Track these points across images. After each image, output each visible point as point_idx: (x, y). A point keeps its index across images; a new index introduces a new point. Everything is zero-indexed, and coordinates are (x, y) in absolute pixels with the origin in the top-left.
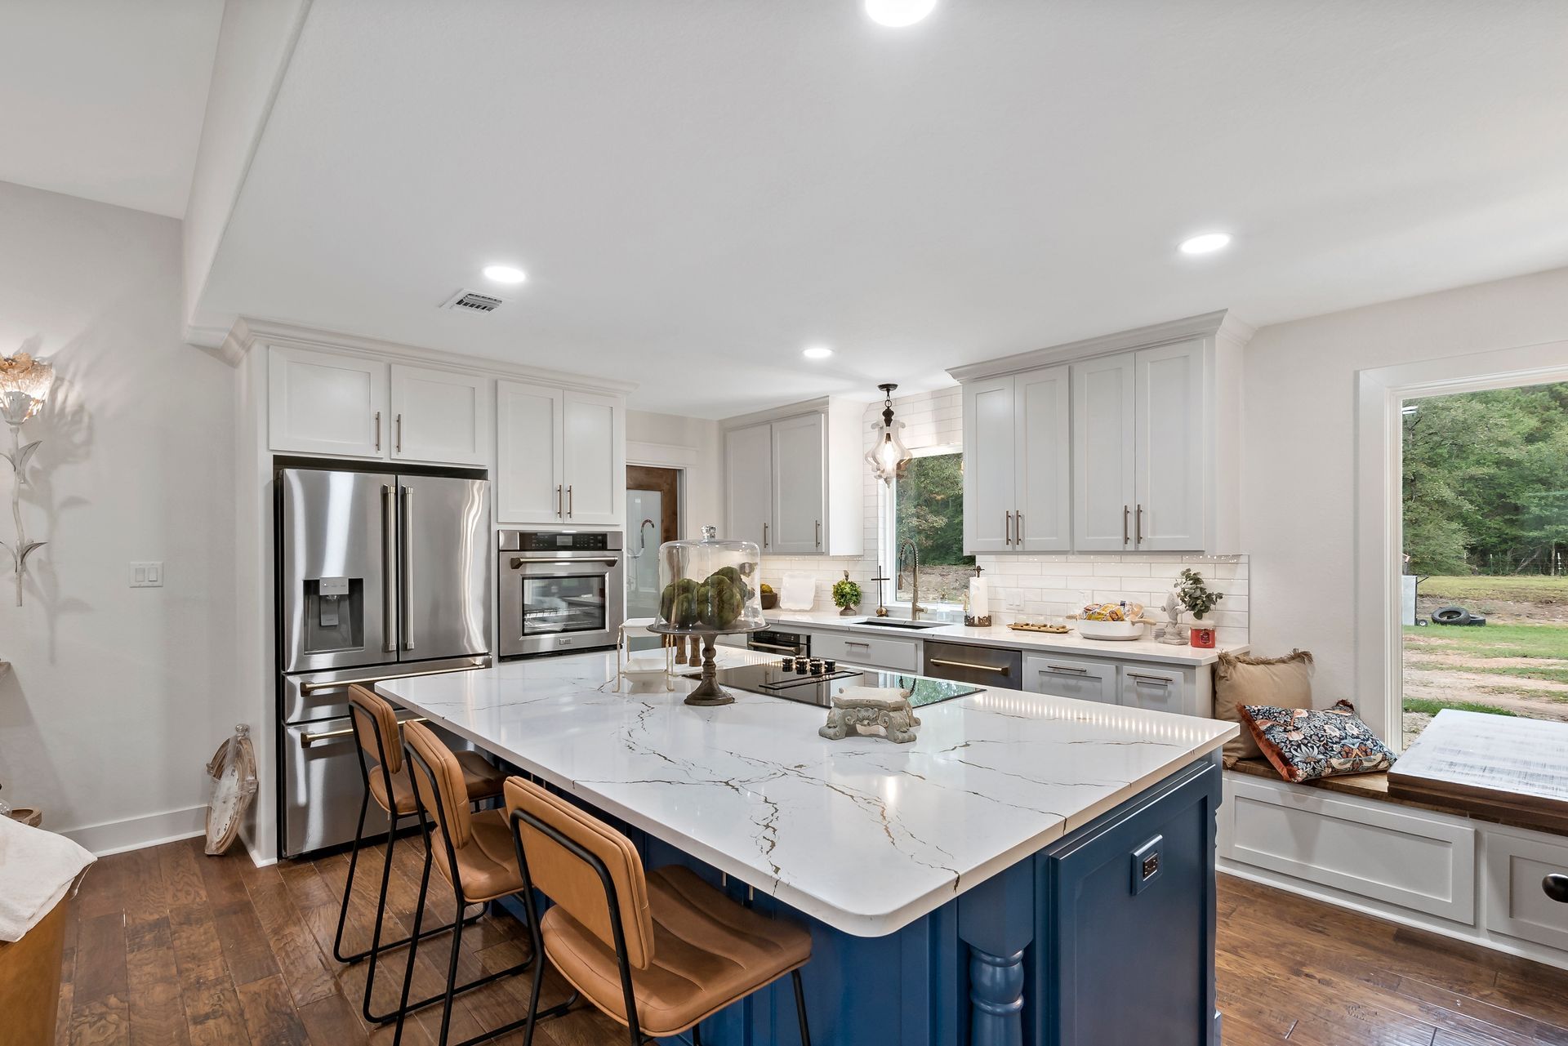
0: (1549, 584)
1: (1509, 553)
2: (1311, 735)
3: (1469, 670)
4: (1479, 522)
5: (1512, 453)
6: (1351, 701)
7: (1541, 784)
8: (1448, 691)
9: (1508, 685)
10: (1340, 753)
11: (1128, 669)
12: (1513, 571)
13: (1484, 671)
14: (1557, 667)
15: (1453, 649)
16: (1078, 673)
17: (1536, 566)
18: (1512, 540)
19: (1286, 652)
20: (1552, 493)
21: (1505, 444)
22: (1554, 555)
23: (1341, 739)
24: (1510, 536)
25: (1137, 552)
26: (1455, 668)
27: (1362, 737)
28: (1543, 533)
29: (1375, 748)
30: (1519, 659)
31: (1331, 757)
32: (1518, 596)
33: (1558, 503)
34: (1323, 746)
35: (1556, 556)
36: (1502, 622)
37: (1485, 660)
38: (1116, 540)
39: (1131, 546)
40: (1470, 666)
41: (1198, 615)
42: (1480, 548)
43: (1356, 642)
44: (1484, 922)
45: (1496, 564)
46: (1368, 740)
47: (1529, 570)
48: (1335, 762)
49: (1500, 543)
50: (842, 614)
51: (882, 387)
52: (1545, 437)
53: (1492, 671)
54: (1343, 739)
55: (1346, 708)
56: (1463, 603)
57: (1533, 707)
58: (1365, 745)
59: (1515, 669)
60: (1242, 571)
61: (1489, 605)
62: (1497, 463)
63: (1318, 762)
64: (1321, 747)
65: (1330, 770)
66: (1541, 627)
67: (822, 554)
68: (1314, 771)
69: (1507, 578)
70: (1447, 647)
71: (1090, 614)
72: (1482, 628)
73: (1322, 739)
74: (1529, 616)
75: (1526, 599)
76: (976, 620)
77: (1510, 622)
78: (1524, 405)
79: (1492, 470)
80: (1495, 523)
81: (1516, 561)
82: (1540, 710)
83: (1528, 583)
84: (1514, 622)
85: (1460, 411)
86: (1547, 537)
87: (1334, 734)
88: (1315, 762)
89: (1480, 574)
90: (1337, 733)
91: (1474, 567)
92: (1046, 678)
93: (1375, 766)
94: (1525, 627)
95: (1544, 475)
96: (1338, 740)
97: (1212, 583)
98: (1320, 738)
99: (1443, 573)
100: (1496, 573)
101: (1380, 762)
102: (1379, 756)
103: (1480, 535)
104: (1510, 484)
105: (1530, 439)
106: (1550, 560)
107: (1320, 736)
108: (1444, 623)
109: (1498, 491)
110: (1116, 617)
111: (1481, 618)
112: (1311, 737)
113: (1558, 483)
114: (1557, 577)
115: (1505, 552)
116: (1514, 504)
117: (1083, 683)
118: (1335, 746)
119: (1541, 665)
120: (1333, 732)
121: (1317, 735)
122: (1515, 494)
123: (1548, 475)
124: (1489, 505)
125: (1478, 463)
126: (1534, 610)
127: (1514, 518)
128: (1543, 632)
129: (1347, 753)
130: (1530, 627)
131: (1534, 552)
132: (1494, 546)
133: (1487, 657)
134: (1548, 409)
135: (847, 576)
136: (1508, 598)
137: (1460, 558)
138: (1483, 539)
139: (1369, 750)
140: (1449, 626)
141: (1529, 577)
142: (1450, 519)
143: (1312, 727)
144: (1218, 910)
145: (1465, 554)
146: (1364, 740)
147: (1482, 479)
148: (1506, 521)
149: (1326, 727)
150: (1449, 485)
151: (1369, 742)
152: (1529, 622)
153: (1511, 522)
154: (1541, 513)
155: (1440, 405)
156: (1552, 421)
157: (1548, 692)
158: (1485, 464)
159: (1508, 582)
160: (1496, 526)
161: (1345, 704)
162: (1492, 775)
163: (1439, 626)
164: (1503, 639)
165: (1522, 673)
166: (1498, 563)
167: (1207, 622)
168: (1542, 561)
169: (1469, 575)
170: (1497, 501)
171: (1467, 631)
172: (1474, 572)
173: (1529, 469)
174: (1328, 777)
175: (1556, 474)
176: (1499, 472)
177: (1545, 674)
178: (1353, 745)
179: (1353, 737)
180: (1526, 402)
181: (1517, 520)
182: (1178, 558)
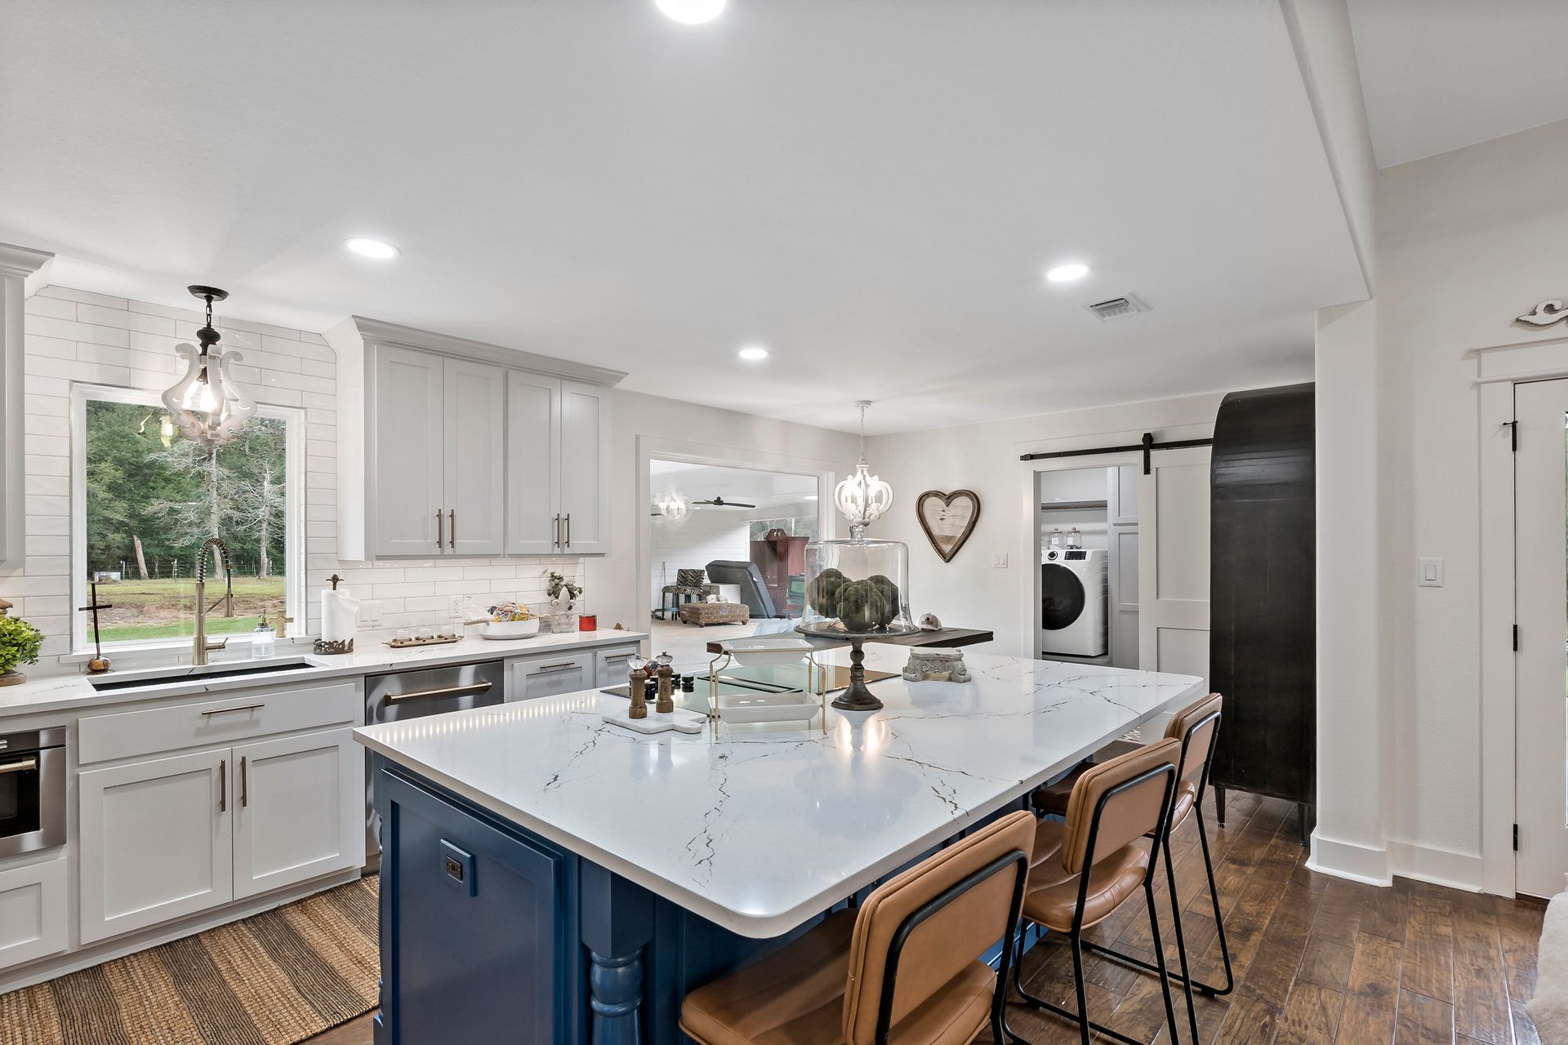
11: (603, 653)
16: (562, 668)
51: (196, 289)
92: (532, 681)
117: (565, 676)
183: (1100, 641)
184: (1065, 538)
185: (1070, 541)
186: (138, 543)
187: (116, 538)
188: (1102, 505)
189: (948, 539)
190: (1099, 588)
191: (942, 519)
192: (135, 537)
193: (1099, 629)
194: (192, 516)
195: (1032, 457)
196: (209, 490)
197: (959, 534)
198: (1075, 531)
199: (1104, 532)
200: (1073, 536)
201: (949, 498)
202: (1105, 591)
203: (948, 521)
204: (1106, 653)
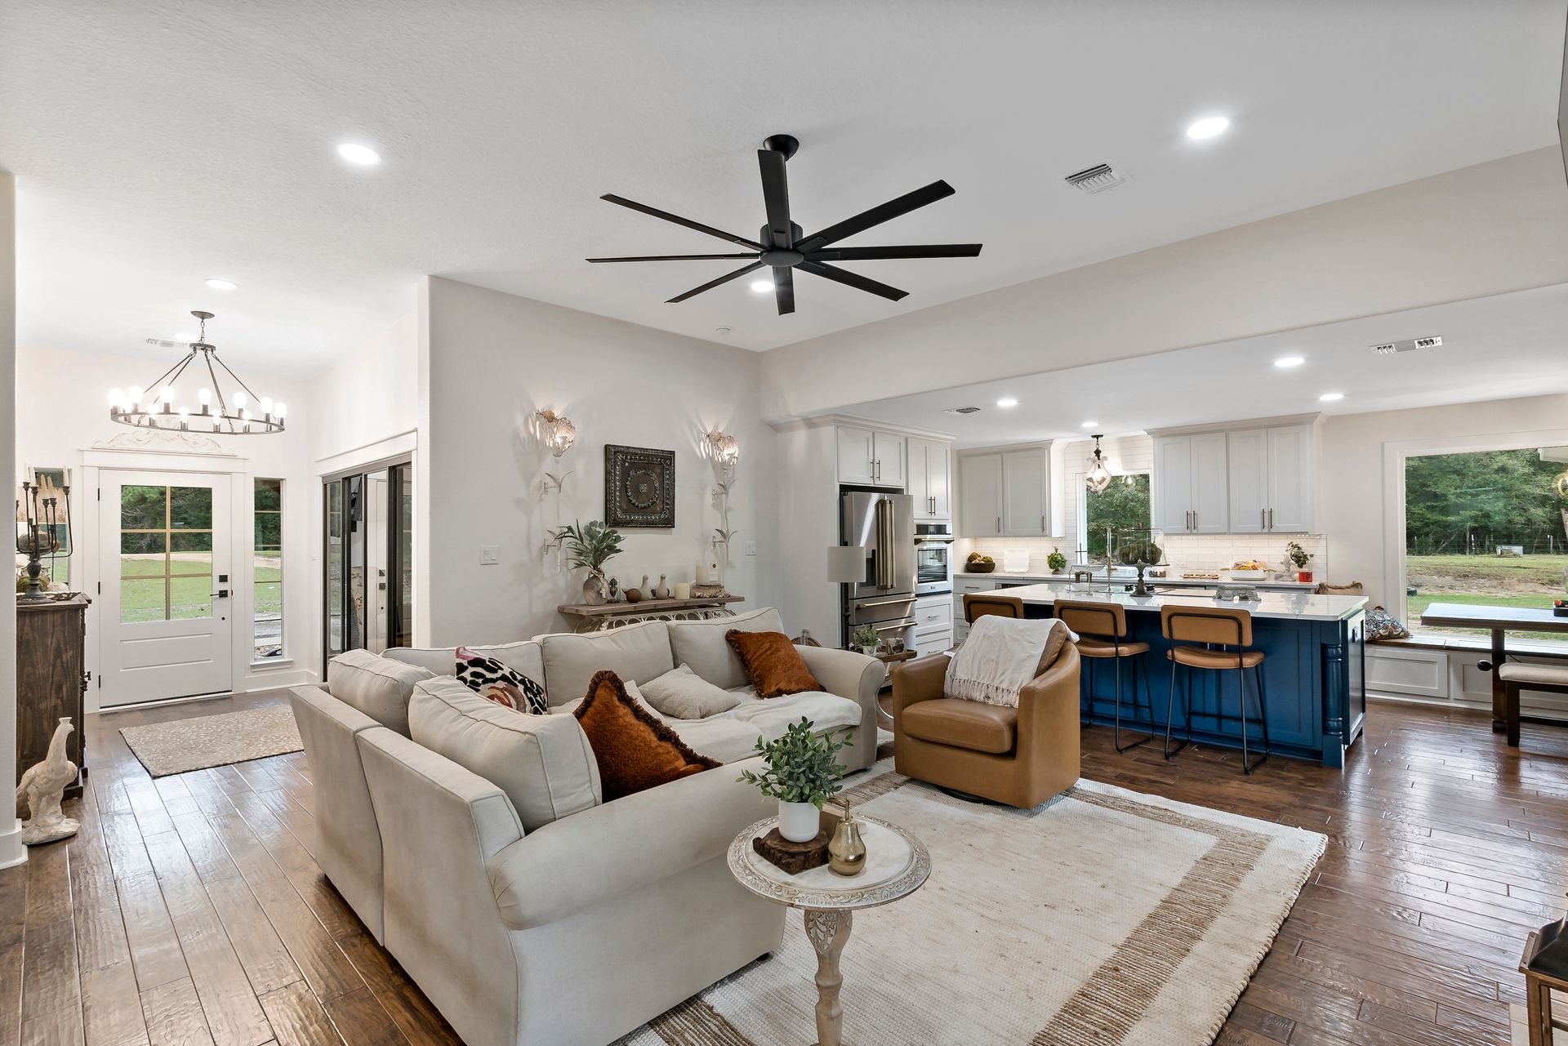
0: (1465, 561)
1: (1431, 536)
6: (1383, 607)
12: (1434, 551)
17: (1454, 546)
19: (1350, 583)
22: (1468, 537)
24: (1431, 521)
25: (1269, 533)
27: (1392, 621)
28: (1459, 517)
29: (1399, 626)
32: (1440, 572)
33: (1471, 491)
35: (1470, 537)
36: (1429, 593)
38: (1258, 526)
39: (1266, 530)
41: (1300, 566)
43: (1385, 578)
44: (1452, 697)
45: (1421, 544)
47: (1448, 551)
48: (1381, 631)
49: (1423, 527)
50: (1053, 573)
54: (1384, 621)
58: (1394, 624)
60: (1323, 543)
61: (1418, 579)
65: (1380, 635)
66: (1461, 596)
67: (1046, 536)
69: (1430, 556)
71: (1238, 567)
72: (1415, 598)
74: (1451, 587)
75: (1448, 574)
76: (1158, 573)
77: (1436, 592)
80: (1419, 508)
81: (1437, 543)
83: (1448, 561)
84: (1439, 592)
86: (1462, 521)
90: (1380, 619)
93: (1400, 633)
94: (1448, 596)
95: (1459, 467)
96: (1381, 622)
97: (1307, 550)
100: (1421, 552)
102: (1400, 629)
104: (1431, 475)
106: (1465, 542)
107: (1372, 620)
109: (1421, 481)
110: (1254, 568)
111: (1413, 589)
113: (1471, 474)
114: (1471, 556)
115: (1427, 535)
116: (1435, 493)
118: (1380, 624)
122: (1435, 484)
123: (1462, 467)
126: (1454, 583)
127: (1434, 504)
128: (1463, 600)
129: (1386, 628)
130: (1452, 597)
131: (1451, 534)
132: (1418, 529)
135: (1056, 550)
136: (1433, 573)
139: (1396, 627)
141: (1448, 556)
143: (1368, 616)
144: (1351, 685)
148: (1428, 508)
149: (1374, 616)
152: (1451, 592)
153: (1431, 508)
154: (1457, 501)
159: (1431, 560)
160: (1419, 512)
161: (1380, 608)
166: (1425, 545)
167: (1305, 569)
168: (1459, 542)
170: (1420, 490)
173: (1446, 462)
178: (1388, 624)
179: (1388, 621)
181: (1436, 507)
182: (1286, 536)
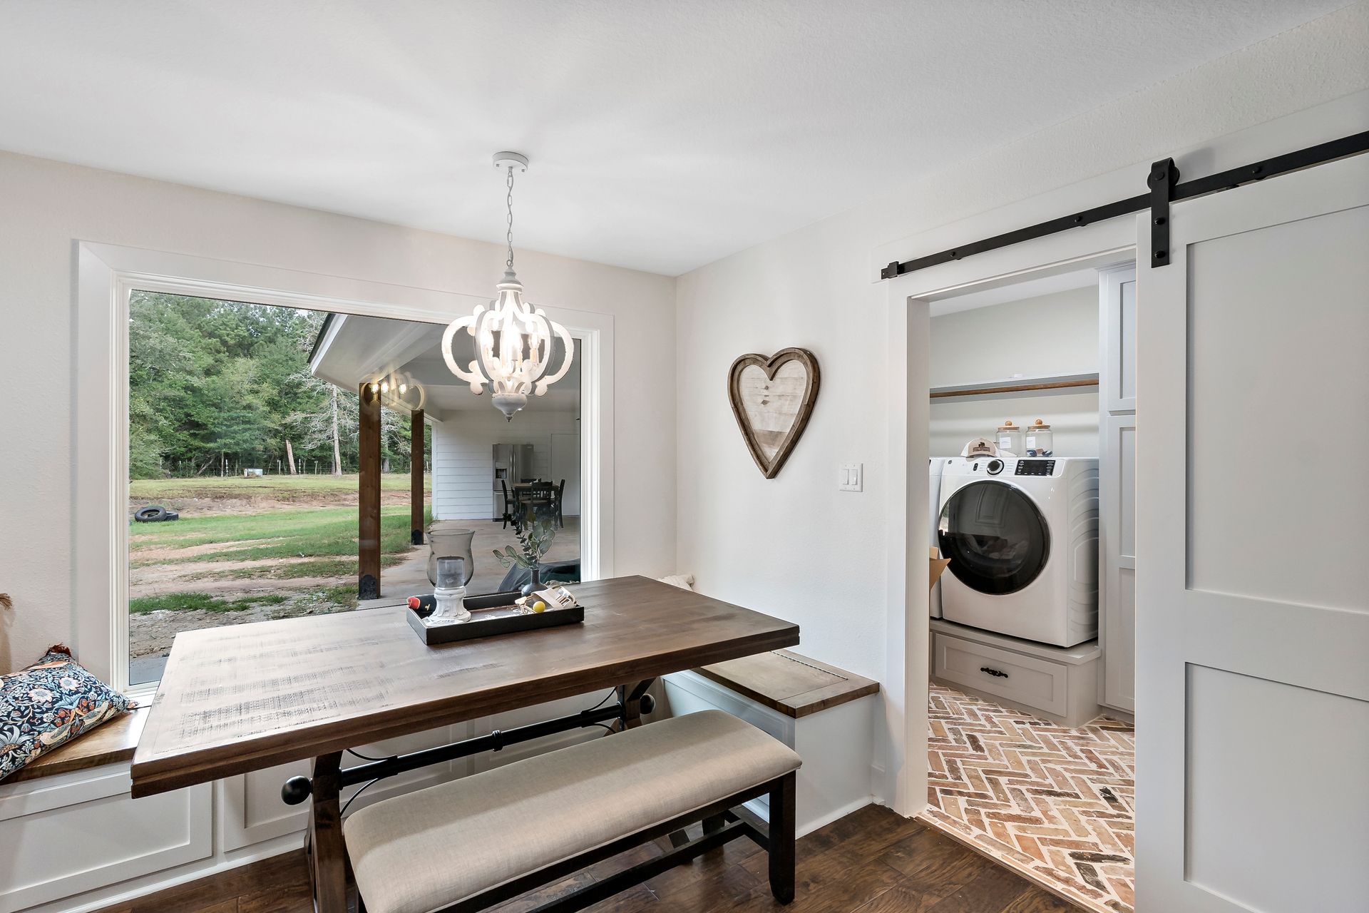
0: (220, 483)
1: (193, 460)
2: (9, 713)
3: (171, 562)
4: (172, 435)
5: (196, 382)
6: (66, 645)
7: (296, 708)
8: (156, 586)
9: (204, 571)
10: (52, 722)
12: (196, 474)
13: (183, 561)
14: (235, 549)
15: (156, 543)
17: (212, 470)
18: (195, 450)
20: (222, 414)
21: (190, 373)
22: (223, 462)
23: (53, 703)
24: (194, 447)
26: (160, 562)
27: (83, 690)
28: (216, 444)
29: (99, 698)
30: (207, 546)
31: (40, 733)
32: (201, 494)
33: (226, 423)
34: (28, 721)
35: (225, 462)
36: (191, 516)
37: (182, 550)
40: (171, 558)
42: (172, 456)
44: (221, 847)
46: (90, 690)
47: (207, 473)
48: (45, 738)
49: (187, 452)
52: (218, 373)
53: (189, 560)
54: (57, 701)
55: (59, 655)
56: (160, 502)
57: (223, 586)
58: (87, 698)
59: (206, 555)
61: (180, 503)
62: (185, 388)
63: (20, 748)
64: (26, 725)
65: (39, 750)
66: (217, 517)
68: (13, 763)
69: (192, 479)
70: (150, 543)
72: (176, 522)
73: (27, 712)
74: (210, 508)
75: (206, 496)
77: (196, 515)
78: (204, 346)
79: (182, 393)
80: (184, 435)
81: (198, 466)
82: (228, 588)
83: (206, 483)
84: (199, 514)
85: (158, 341)
86: (219, 448)
87: (43, 700)
88: (15, 751)
89: (172, 477)
90: (49, 696)
91: (168, 471)
93: (100, 719)
94: (206, 518)
95: (217, 401)
96: (49, 706)
98: (22, 713)
99: (144, 477)
100: (184, 476)
101: (106, 712)
102: (105, 705)
103: (173, 445)
104: (194, 406)
105: (208, 373)
106: (221, 466)
107: (23, 709)
108: (145, 521)
109: (185, 410)
111: (175, 514)
112: (8, 716)
113: (226, 408)
114: (225, 478)
115: (190, 459)
116: (197, 422)
118: (45, 716)
119: (223, 548)
120: (42, 696)
121: (19, 709)
122: (198, 414)
123: (219, 401)
124: (180, 422)
125: (170, 386)
126: (212, 504)
128: (218, 520)
129: (63, 719)
130: (210, 518)
131: (210, 459)
132: (183, 455)
133: (183, 546)
134: (219, 352)
136: (194, 495)
137: (157, 464)
138: (175, 449)
139: (92, 704)
140: (150, 523)
141: (207, 479)
142: (149, 431)
143: (11, 701)
145: (161, 461)
146: (85, 693)
147: (174, 400)
148: (192, 435)
149: (32, 694)
150: (148, 402)
151: (92, 693)
152: (209, 514)
153: (195, 436)
154: (215, 430)
155: (142, 333)
156: (222, 362)
157: (232, 571)
158: (175, 388)
159: (194, 483)
160: (184, 438)
161: (60, 651)
162: (250, 716)
163: (142, 523)
164: (193, 530)
165: (213, 558)
166: (185, 468)
168: (215, 466)
169: (163, 478)
171: (165, 526)
172: (167, 476)
173: (207, 396)
174: (36, 760)
175: (225, 401)
176: (186, 396)
177: (228, 556)
178: (71, 704)
179: (71, 693)
180: (205, 344)
181: (198, 434)
183: (1081, 618)
184: (1023, 438)
185: (1032, 443)
186: (289, 446)
187: (272, 442)
188: (1090, 383)
189: (774, 436)
190: (1081, 526)
191: (764, 402)
192: (287, 442)
193: (1081, 597)
194: (319, 426)
195: (901, 269)
196: (330, 404)
197: (787, 426)
198: (1041, 426)
199: (1093, 429)
200: (1037, 435)
201: (774, 364)
202: (1094, 531)
203: (774, 404)
204: (1093, 640)
